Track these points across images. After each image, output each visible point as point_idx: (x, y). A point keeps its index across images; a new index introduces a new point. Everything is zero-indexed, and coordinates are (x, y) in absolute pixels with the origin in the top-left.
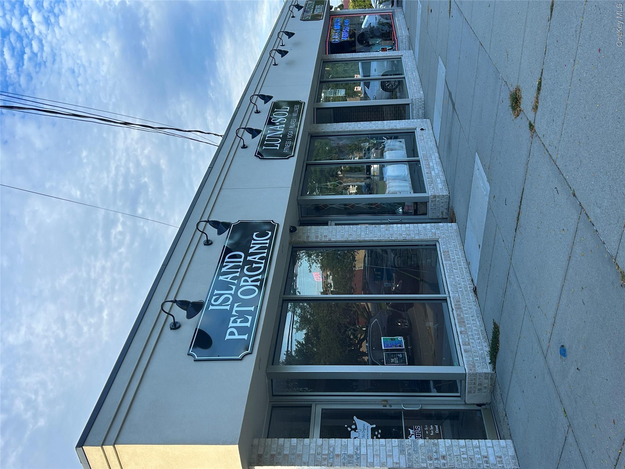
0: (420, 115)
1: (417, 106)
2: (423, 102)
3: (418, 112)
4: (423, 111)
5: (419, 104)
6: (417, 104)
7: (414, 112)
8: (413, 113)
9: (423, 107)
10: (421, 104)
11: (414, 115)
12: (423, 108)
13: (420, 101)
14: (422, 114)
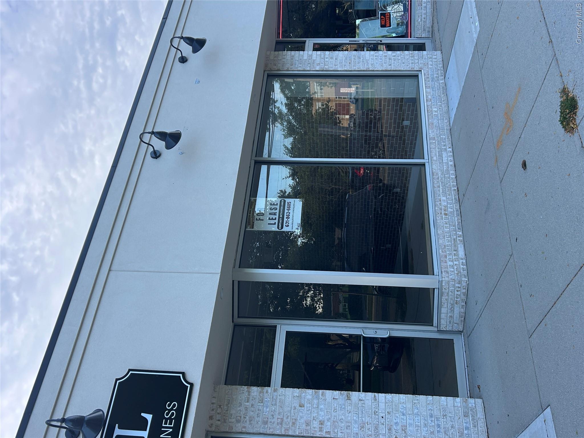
0: (455, 319)
1: (450, 297)
2: (464, 291)
3: (452, 310)
4: (463, 310)
5: (456, 293)
6: (450, 293)
7: (444, 310)
8: (441, 313)
9: (463, 302)
10: (459, 293)
11: (443, 316)
12: (464, 304)
13: (459, 287)
14: (461, 317)
